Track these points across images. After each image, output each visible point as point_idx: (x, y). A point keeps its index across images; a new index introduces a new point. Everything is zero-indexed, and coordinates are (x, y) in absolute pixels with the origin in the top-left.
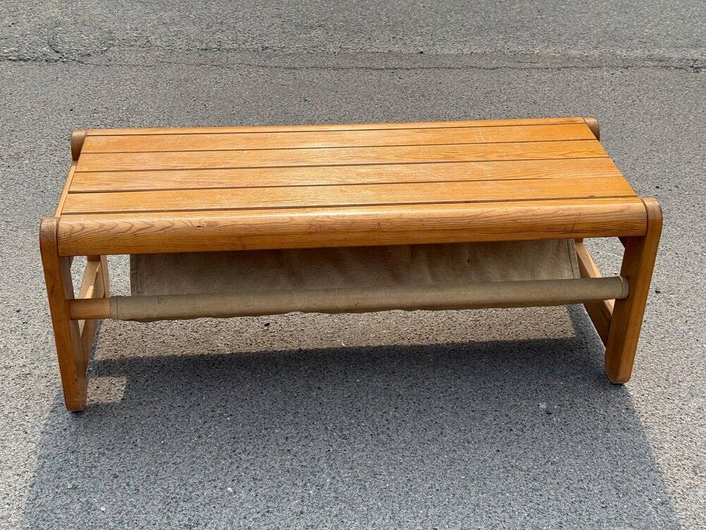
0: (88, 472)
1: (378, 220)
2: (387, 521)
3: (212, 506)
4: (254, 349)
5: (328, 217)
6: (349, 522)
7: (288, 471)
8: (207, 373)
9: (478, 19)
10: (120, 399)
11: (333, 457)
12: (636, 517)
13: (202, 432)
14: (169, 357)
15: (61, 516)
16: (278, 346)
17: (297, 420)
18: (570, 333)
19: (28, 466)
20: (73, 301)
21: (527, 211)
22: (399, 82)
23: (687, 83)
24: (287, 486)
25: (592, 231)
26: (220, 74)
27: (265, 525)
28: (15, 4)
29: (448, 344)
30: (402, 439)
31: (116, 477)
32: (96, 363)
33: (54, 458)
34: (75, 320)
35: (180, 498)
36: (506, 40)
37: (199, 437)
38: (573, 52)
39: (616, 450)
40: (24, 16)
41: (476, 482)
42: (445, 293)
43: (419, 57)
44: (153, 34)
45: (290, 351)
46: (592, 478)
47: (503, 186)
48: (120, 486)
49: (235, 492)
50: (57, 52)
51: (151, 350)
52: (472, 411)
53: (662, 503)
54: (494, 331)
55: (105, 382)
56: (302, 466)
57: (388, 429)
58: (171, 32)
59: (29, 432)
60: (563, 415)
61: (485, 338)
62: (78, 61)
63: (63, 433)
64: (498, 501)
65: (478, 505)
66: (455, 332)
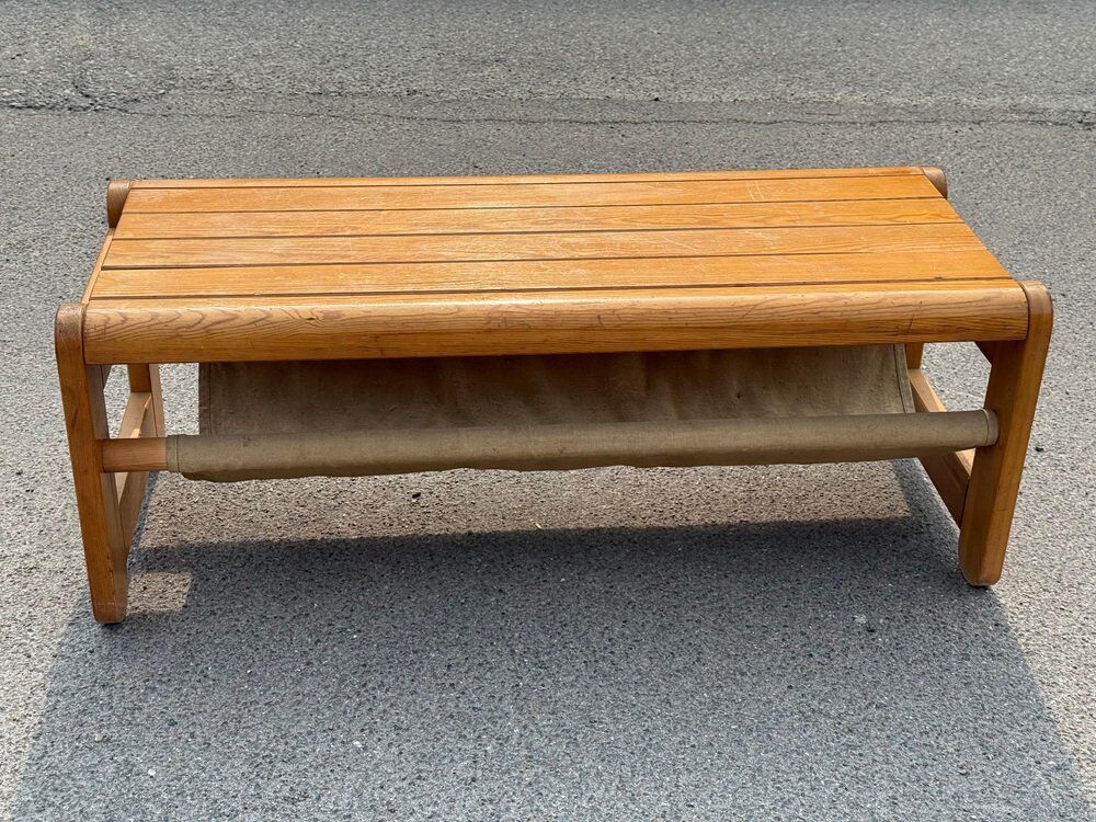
0: (128, 717)
1: (597, 311)
2: (612, 793)
3: (328, 770)
4: (395, 532)
5: (518, 306)
6: (551, 795)
7: (452, 716)
8: (321, 567)
9: (744, 51)
10: (181, 605)
11: (523, 695)
12: (1016, 789)
13: (312, 656)
14: (260, 544)
15: (84, 783)
16: (434, 528)
17: (465, 639)
18: (902, 510)
19: (31, 706)
20: (106, 441)
21: (837, 299)
22: (622, 141)
23: (1073, 145)
24: (451, 740)
25: (940, 332)
26: (342, 129)
27: (414, 798)
28: (21, 27)
29: (706, 525)
30: (634, 668)
31: (173, 724)
32: (143, 552)
33: (73, 694)
34: (110, 471)
35: (276, 757)
36: (789, 82)
37: (308, 664)
38: (895, 100)
39: (980, 687)
40: (37, 44)
41: (755, 734)
42: (704, 433)
43: (652, 106)
44: (238, 70)
45: (454, 535)
46: (944, 730)
47: (795, 263)
48: (180, 738)
49: (365, 749)
50: (87, 96)
51: (232, 532)
52: (748, 627)
53: (1058, 769)
54: (779, 506)
55: (157, 580)
56: (474, 708)
57: (612, 653)
58: (265, 68)
59: (33, 654)
60: (895, 634)
61: (765, 517)
62: (120, 110)
63: (89, 657)
64: (792, 763)
65: (759, 770)
66: (716, 509)
